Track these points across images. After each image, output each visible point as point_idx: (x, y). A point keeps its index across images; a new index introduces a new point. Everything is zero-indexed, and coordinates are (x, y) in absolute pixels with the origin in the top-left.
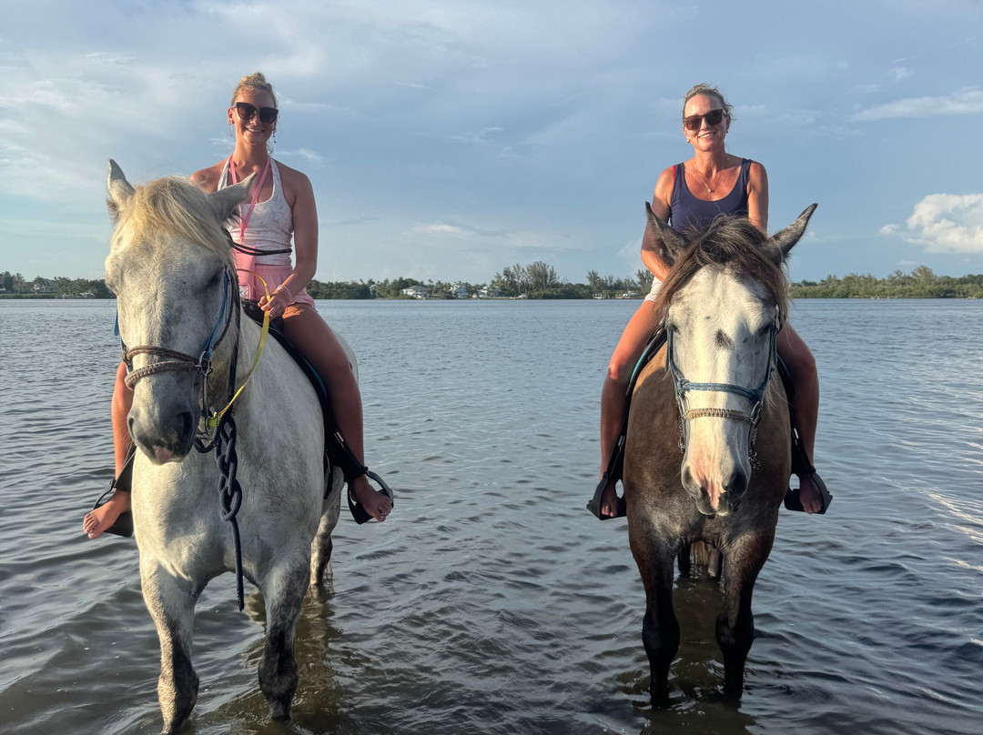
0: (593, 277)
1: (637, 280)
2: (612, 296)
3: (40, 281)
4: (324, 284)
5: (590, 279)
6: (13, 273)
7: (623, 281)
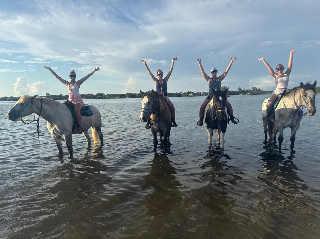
0: (240, 89)
1: (252, 90)
2: (245, 94)
3: (108, 95)
4: (170, 93)
5: (239, 90)
6: (102, 93)
7: (248, 90)
